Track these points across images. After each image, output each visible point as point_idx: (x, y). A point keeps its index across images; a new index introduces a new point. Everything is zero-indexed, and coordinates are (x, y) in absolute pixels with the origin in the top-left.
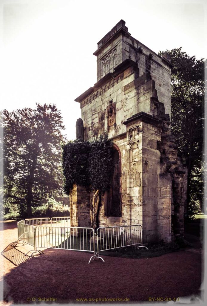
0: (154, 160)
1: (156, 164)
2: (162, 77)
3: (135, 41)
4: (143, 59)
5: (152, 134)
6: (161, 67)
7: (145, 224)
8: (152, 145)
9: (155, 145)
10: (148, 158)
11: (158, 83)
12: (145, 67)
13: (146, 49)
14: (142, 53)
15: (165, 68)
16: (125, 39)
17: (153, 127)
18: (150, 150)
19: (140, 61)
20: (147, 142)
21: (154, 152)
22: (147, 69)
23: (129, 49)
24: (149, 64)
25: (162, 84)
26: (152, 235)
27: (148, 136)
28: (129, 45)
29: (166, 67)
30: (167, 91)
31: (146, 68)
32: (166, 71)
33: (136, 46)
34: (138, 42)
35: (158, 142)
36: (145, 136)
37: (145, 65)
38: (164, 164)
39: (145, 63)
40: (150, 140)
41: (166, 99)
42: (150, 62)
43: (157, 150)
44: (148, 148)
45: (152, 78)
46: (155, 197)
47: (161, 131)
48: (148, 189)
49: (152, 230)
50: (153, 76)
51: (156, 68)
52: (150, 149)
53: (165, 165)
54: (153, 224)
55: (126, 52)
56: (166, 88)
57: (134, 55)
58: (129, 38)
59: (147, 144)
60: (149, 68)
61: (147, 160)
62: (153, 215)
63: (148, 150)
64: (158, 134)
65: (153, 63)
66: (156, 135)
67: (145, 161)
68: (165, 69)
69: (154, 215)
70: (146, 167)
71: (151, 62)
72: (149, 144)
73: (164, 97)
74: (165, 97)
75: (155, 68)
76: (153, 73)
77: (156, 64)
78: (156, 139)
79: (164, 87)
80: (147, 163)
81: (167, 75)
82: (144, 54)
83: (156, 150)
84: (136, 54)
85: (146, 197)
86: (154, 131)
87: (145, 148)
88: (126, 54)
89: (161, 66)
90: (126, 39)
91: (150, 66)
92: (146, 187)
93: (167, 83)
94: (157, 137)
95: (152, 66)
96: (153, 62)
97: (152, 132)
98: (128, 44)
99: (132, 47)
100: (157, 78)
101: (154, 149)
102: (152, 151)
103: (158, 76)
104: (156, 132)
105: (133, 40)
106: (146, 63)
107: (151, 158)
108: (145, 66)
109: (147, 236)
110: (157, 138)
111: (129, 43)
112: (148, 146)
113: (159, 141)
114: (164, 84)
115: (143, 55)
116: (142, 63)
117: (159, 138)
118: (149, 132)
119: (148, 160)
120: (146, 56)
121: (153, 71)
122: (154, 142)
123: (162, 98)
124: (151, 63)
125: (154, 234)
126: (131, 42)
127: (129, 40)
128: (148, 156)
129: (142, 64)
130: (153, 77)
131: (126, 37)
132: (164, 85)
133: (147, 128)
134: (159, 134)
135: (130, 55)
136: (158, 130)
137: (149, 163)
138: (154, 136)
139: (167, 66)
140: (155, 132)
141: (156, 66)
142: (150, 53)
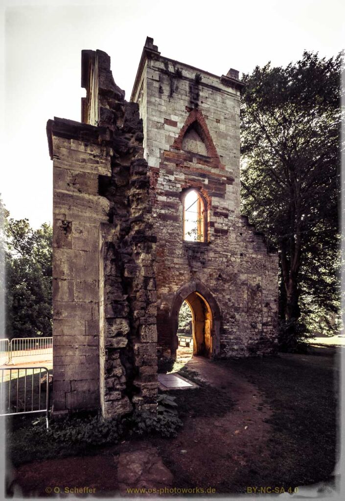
0: (90, 218)
1: (95, 227)
2: (222, 108)
3: (169, 62)
4: (184, 86)
5: (84, 161)
6: (220, 91)
7: (63, 365)
8: (82, 184)
9: (94, 184)
10: (73, 216)
11: (213, 118)
12: (187, 98)
13: (191, 71)
14: (183, 78)
15: (228, 92)
16: (152, 63)
17: (86, 145)
18: (77, 196)
19: (179, 90)
20: (68, 179)
21: (89, 201)
22: (193, 101)
23: (160, 77)
24: (196, 91)
25: (222, 118)
26: (84, 392)
27: (70, 166)
28: (160, 70)
29: (230, 90)
30: (231, 128)
31: (191, 98)
32: (230, 97)
33: (171, 69)
34: (175, 63)
35: (101, 178)
36: (62, 166)
37: (188, 94)
38: (116, 226)
39: (187, 92)
40: (77, 175)
41: (230, 141)
42: (198, 89)
43: (99, 196)
44: (71, 193)
45: (203, 112)
46: (91, 302)
47: (112, 154)
48: (71, 284)
49: (82, 380)
50: (204, 108)
51: (210, 95)
52: (77, 194)
53: (118, 228)
54: (87, 365)
55: (154, 82)
56: (231, 123)
57: (168, 83)
58: (159, 61)
59: (68, 184)
60: (195, 97)
61: (67, 219)
62: (86, 344)
63: (72, 196)
64: (104, 161)
65: (203, 88)
66: (97, 162)
67: (60, 221)
68: (228, 94)
69: (88, 345)
70: (65, 234)
71: (200, 87)
72: (74, 184)
73: (226, 139)
74: (229, 138)
75: (207, 96)
76: (203, 105)
77: (209, 89)
78: (96, 172)
79: (227, 123)
80: (68, 226)
81: (232, 103)
82: (186, 78)
83: (95, 195)
84: (172, 82)
85: (64, 303)
86: (91, 154)
87: (60, 193)
88: (154, 85)
89: (218, 90)
90: (154, 62)
91: (198, 95)
92: (65, 280)
93: (232, 116)
94: (100, 168)
95: (201, 94)
96: (205, 88)
97: (82, 156)
98: (157, 70)
99: (164, 72)
100: (212, 111)
101: (89, 194)
102: (83, 199)
103: (213, 107)
104: (94, 156)
105: (166, 61)
106: (191, 92)
107: (80, 213)
108: (189, 97)
109: (66, 393)
110: (98, 170)
111: (159, 68)
112: (72, 188)
113: (106, 177)
114: (225, 118)
115: (184, 80)
116: (183, 92)
117: (104, 169)
118: (74, 157)
119: (70, 220)
120: (190, 80)
121: (204, 101)
122: (90, 178)
123: (223, 140)
124: (200, 90)
125: (89, 391)
126: (162, 66)
127: (158, 64)
128: (69, 209)
129: (182, 95)
130: (203, 110)
131: (153, 60)
132: (226, 120)
133: (69, 149)
134: (106, 160)
135: (161, 85)
136: (102, 151)
137: (73, 226)
138: (89, 165)
139: (232, 88)
140: (92, 157)
141: (210, 92)
142: (197, 74)
